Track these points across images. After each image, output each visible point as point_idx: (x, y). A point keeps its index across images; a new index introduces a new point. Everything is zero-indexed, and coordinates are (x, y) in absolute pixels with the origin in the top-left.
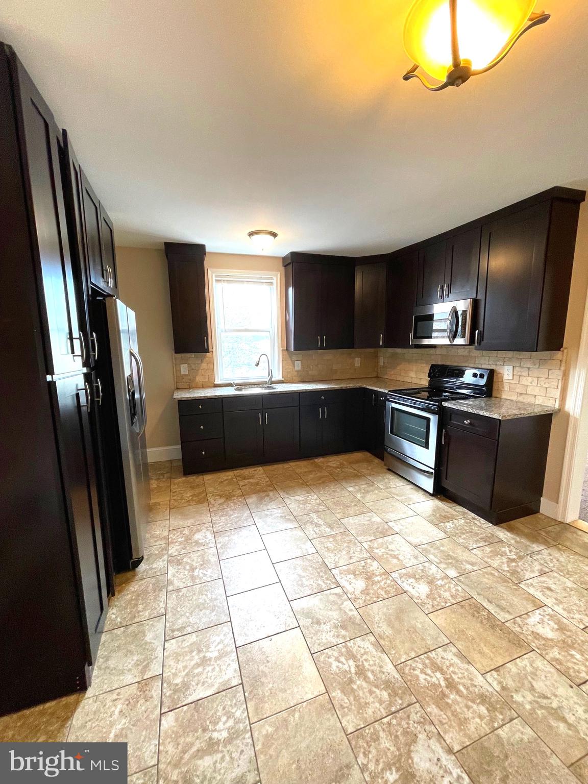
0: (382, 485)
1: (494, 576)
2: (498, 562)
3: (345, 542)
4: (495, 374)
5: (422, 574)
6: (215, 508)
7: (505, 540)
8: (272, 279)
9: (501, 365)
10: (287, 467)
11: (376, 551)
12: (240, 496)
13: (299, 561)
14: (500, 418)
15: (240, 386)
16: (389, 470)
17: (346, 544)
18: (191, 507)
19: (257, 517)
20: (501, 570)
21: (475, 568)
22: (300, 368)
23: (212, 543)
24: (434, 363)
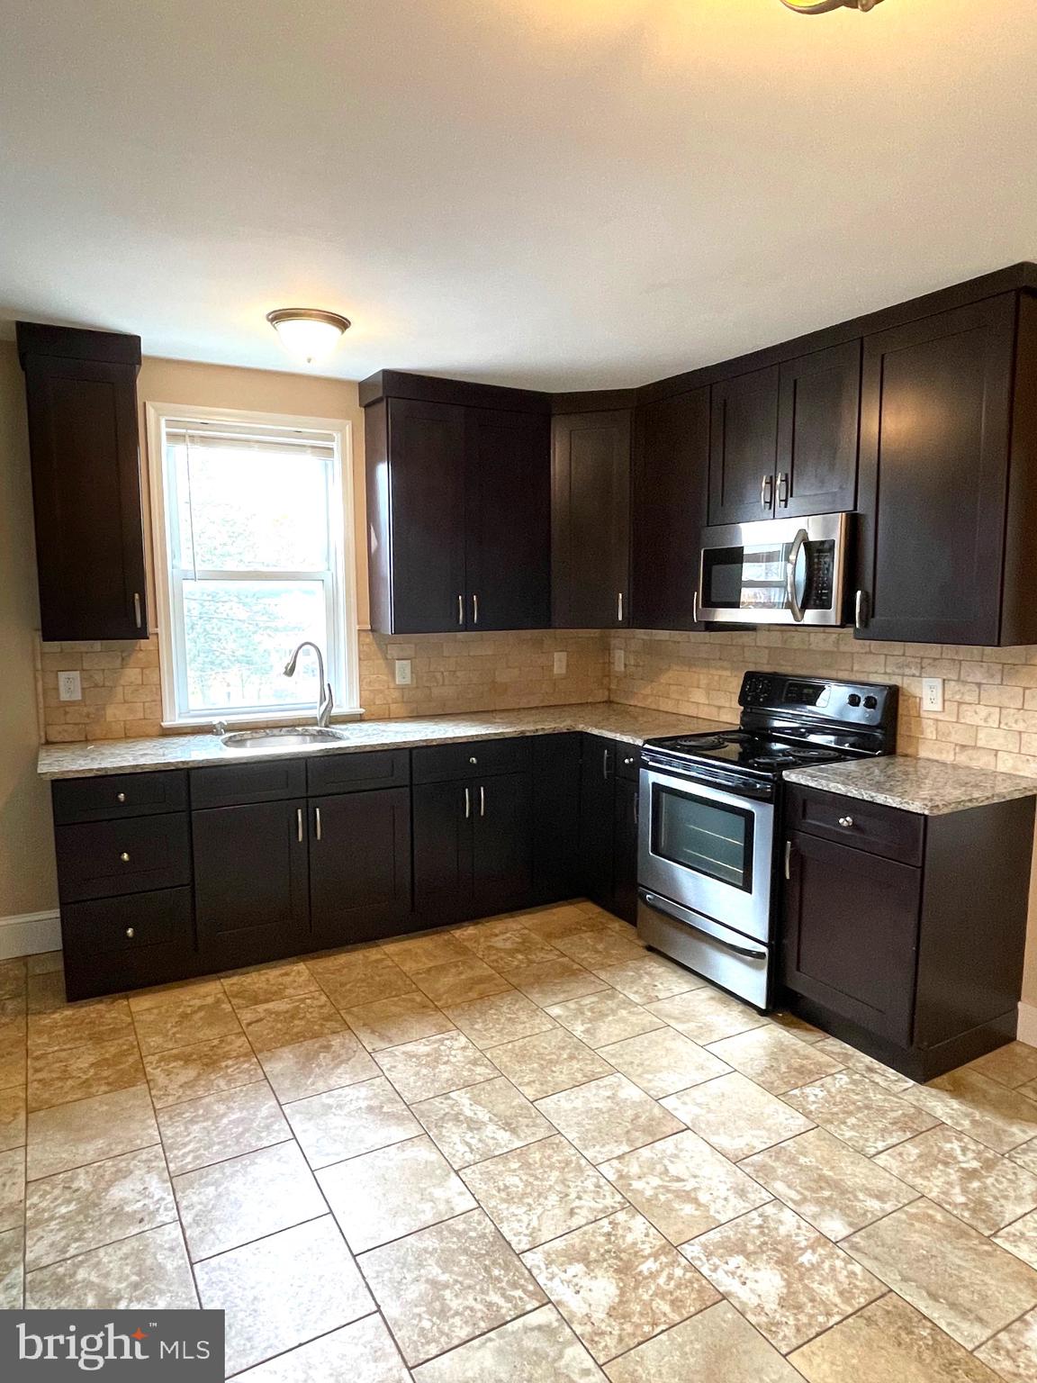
0: (636, 992)
1: (935, 1222)
2: (939, 1182)
3: (552, 1167)
4: (901, 698)
5: (762, 1240)
6: (171, 1098)
7: (949, 1122)
8: (330, 438)
9: (914, 676)
10: (379, 956)
11: (636, 1185)
12: (246, 1055)
13: (429, 1241)
14: (926, 812)
15: (239, 732)
16: (650, 949)
17: (555, 1175)
18: (94, 1103)
19: (298, 1117)
20: (950, 1204)
21: (889, 1207)
22: (408, 681)
23: (166, 1209)
24: (752, 668)
